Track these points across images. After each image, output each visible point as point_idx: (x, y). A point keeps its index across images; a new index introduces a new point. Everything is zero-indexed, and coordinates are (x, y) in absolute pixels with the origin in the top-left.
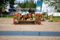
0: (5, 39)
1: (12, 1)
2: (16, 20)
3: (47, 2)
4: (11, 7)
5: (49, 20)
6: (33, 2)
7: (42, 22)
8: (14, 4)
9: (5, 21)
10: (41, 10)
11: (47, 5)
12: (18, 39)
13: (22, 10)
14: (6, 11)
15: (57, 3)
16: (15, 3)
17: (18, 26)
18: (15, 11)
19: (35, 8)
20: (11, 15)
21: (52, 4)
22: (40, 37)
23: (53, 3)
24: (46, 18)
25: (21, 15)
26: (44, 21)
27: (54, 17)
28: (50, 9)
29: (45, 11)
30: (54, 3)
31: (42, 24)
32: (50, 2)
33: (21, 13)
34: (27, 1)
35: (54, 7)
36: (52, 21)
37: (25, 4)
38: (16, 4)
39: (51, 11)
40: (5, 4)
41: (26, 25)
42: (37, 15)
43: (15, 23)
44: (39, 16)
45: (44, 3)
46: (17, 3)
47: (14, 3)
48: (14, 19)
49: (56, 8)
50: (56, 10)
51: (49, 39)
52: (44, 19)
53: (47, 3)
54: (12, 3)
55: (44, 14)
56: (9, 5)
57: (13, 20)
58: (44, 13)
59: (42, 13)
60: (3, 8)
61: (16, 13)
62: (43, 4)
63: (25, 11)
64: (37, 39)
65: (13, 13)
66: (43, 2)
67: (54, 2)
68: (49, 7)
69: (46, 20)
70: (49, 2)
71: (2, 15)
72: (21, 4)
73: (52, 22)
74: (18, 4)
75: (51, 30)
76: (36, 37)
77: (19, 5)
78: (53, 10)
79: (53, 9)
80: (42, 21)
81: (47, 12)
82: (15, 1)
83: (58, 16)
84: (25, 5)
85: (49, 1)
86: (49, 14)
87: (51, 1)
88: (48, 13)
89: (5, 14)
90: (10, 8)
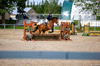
0: (9, 65)
1: (22, 1)
2: (28, 34)
3: (79, 3)
4: (19, 11)
5: (82, 33)
6: (56, 4)
7: (71, 36)
8: (24, 7)
9: (9, 34)
10: (70, 16)
11: (80, 8)
12: (31, 65)
13: (38, 17)
14: (11, 18)
15: (97, 5)
16: (27, 4)
17: (32, 43)
18: (26, 18)
19: (60, 14)
20: (19, 24)
21: (88, 7)
22: (69, 61)
23: (89, 4)
24: (78, 29)
25: (36, 25)
26: (74, 34)
27: (91, 28)
28: (84, 15)
29: (76, 19)
30: (92, 5)
31: (71, 40)
32: (85, 3)
33: (36, 21)
34: (47, 1)
35: (92, 12)
36: (88, 35)
37: (43, 6)
38: (28, 6)
39: (86, 18)
40: (10, 7)
41: (44, 42)
42: (62, 25)
43: (27, 38)
44: (67, 27)
45: (75, 4)
46: (30, 4)
47: (25, 4)
48: (25, 32)
49: (95, 13)
50: (95, 17)
51: (83, 64)
52: (76, 31)
53: (79, 5)
54: (22, 5)
55: (75, 23)
56: (16, 8)
57: (23, 33)
58: (75, 21)
59: (71, 22)
60: (6, 14)
61: (28, 22)
62: (73, 6)
63: (43, 18)
64: (63, 64)
65: (23, 22)
66: (73, 4)
67: (92, 3)
68: (84, 12)
69: (78, 34)
70: (83, 4)
71: (5, 25)
72: (37, 6)
73: (88, 37)
74: (31, 6)
75: (86, 49)
76: (62, 61)
77: (33, 8)
78: (89, 17)
79: (90, 15)
80: (72, 34)
81: (80, 20)
82: (26, 2)
83: (97, 26)
84: (43, 8)
85: (83, 2)
86: (83, 23)
87: (87, 2)
88: (81, 22)
89: (10, 23)
90: (19, 13)
